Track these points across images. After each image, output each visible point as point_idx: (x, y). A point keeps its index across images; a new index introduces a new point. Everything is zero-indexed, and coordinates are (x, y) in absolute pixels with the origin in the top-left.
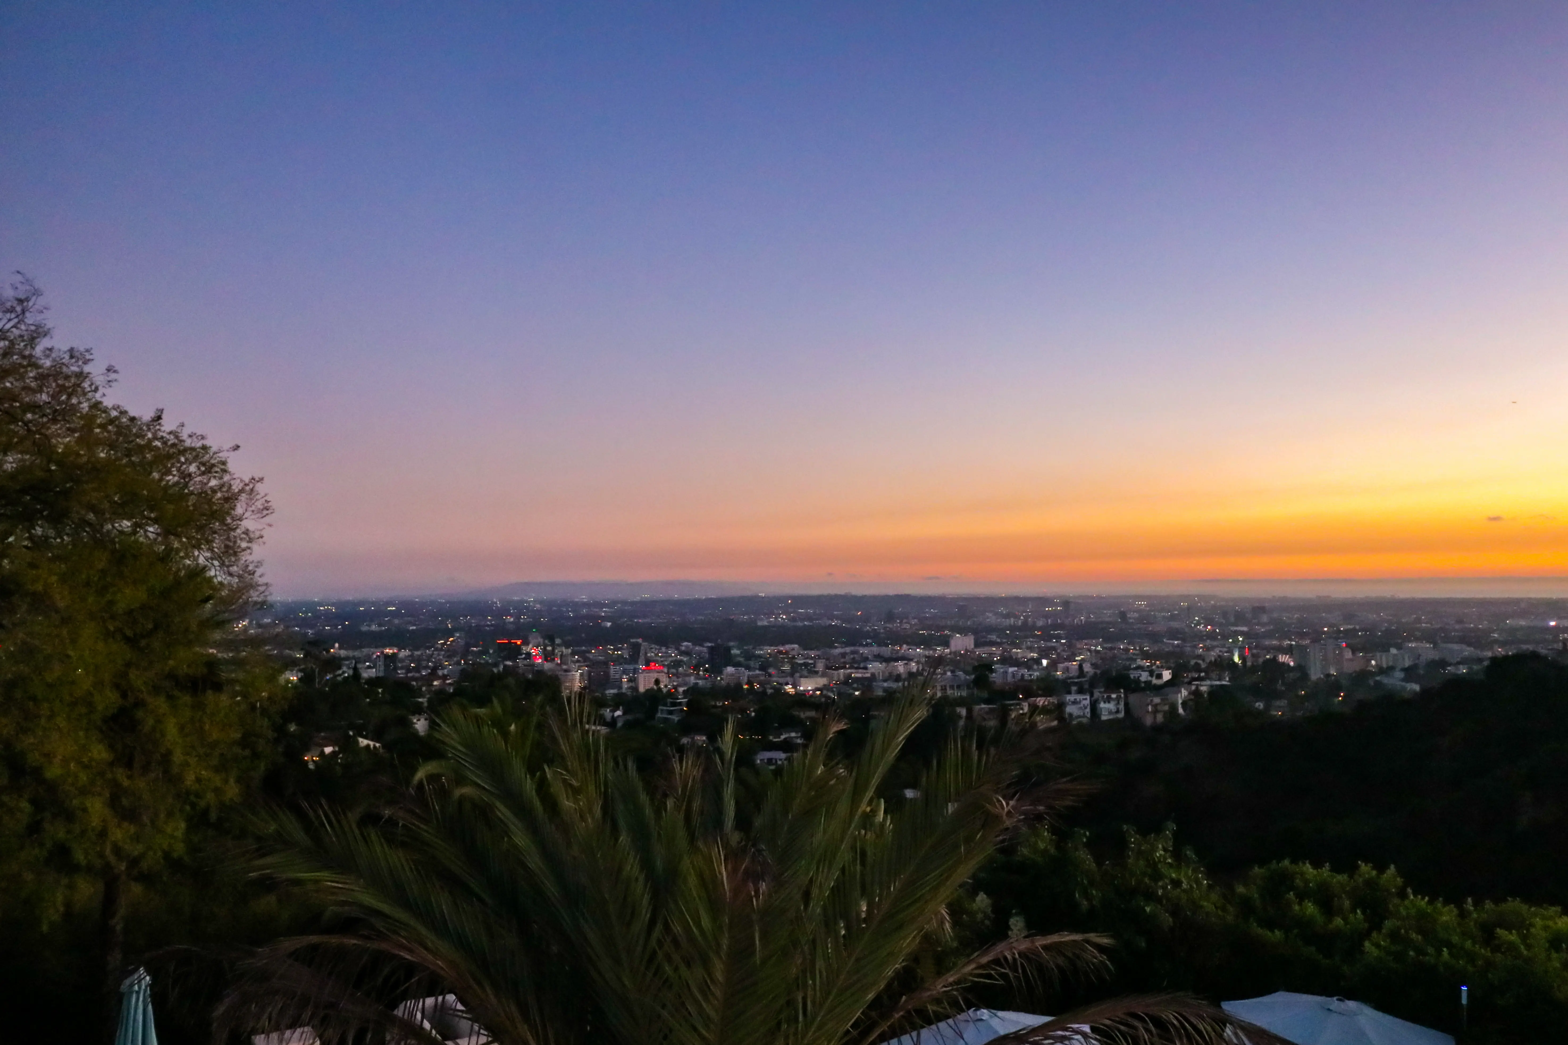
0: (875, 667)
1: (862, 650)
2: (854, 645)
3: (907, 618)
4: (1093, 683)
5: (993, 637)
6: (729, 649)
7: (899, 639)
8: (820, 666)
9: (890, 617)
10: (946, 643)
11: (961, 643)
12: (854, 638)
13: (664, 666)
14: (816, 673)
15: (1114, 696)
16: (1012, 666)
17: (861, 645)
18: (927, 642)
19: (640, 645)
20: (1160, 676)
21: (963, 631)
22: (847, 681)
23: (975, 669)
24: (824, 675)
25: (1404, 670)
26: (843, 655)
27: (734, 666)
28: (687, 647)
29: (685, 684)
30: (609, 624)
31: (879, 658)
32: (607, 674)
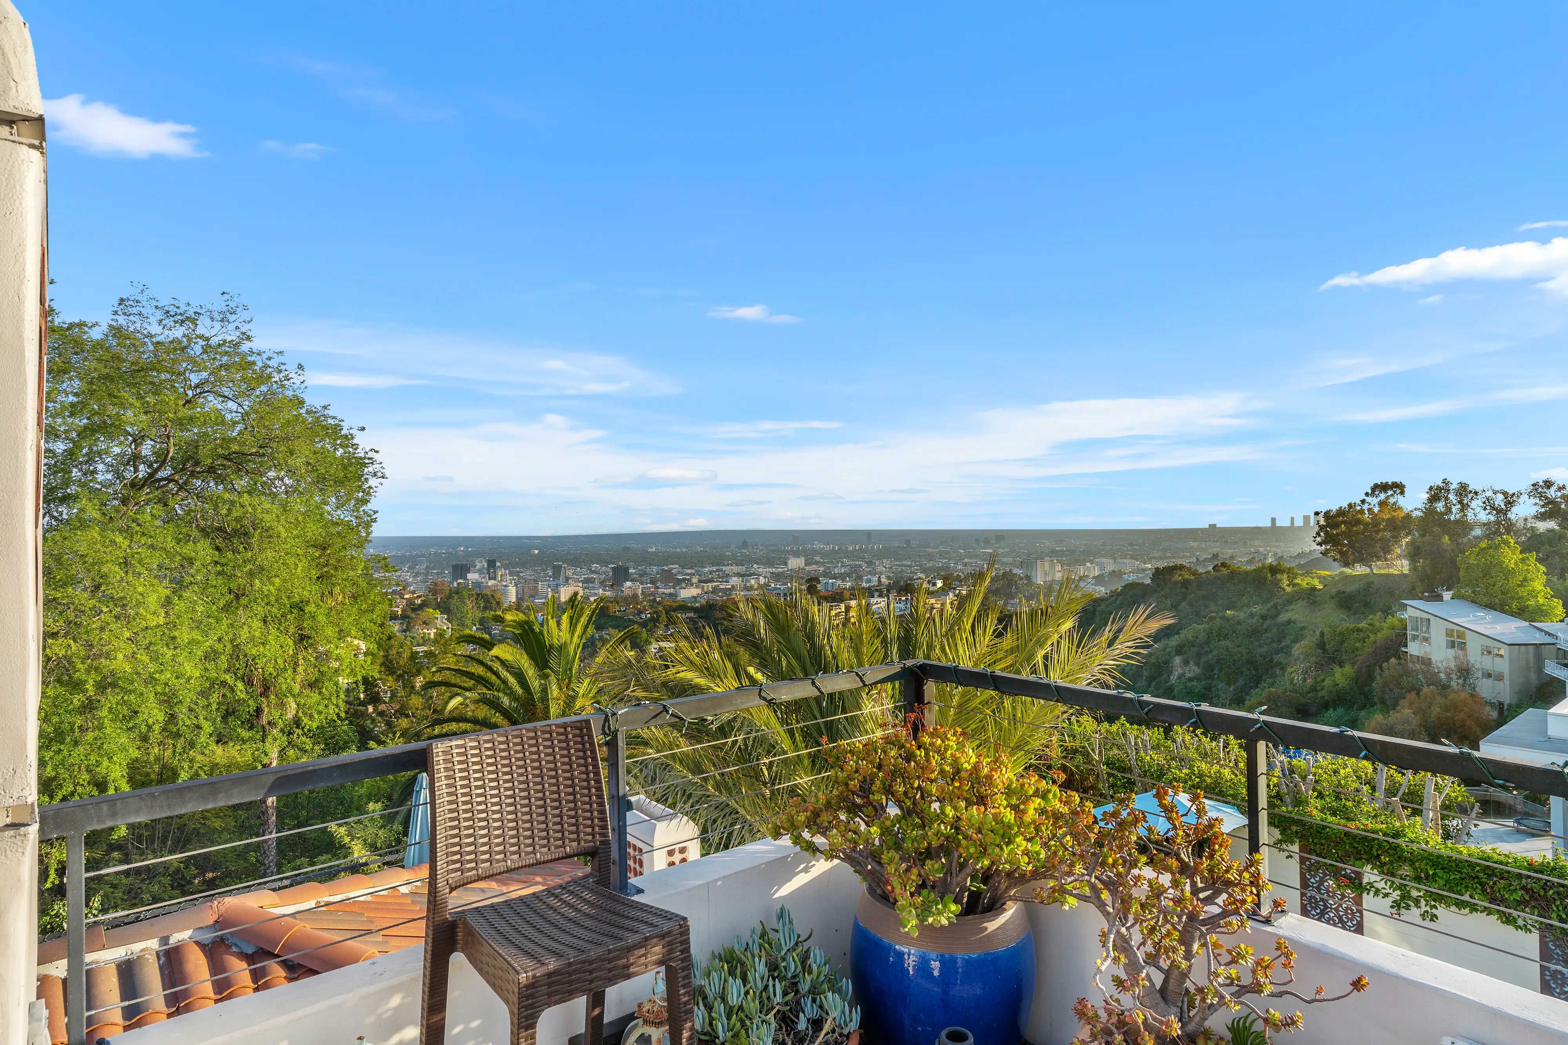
0: (735, 581)
1: (724, 568)
2: (719, 565)
3: (757, 545)
4: (889, 589)
5: (818, 558)
6: (627, 569)
7: (750, 561)
8: (695, 580)
9: (745, 545)
10: (786, 564)
11: (795, 563)
12: (718, 561)
13: (579, 582)
14: (692, 585)
15: (903, 598)
16: (831, 579)
17: (724, 565)
18: (769, 563)
19: (560, 566)
20: (934, 584)
21: (797, 554)
22: (715, 590)
23: (808, 581)
24: (697, 587)
25: (1094, 577)
26: (711, 572)
27: (631, 581)
28: (596, 567)
29: (595, 594)
30: (537, 552)
31: (739, 575)
32: (536, 588)
